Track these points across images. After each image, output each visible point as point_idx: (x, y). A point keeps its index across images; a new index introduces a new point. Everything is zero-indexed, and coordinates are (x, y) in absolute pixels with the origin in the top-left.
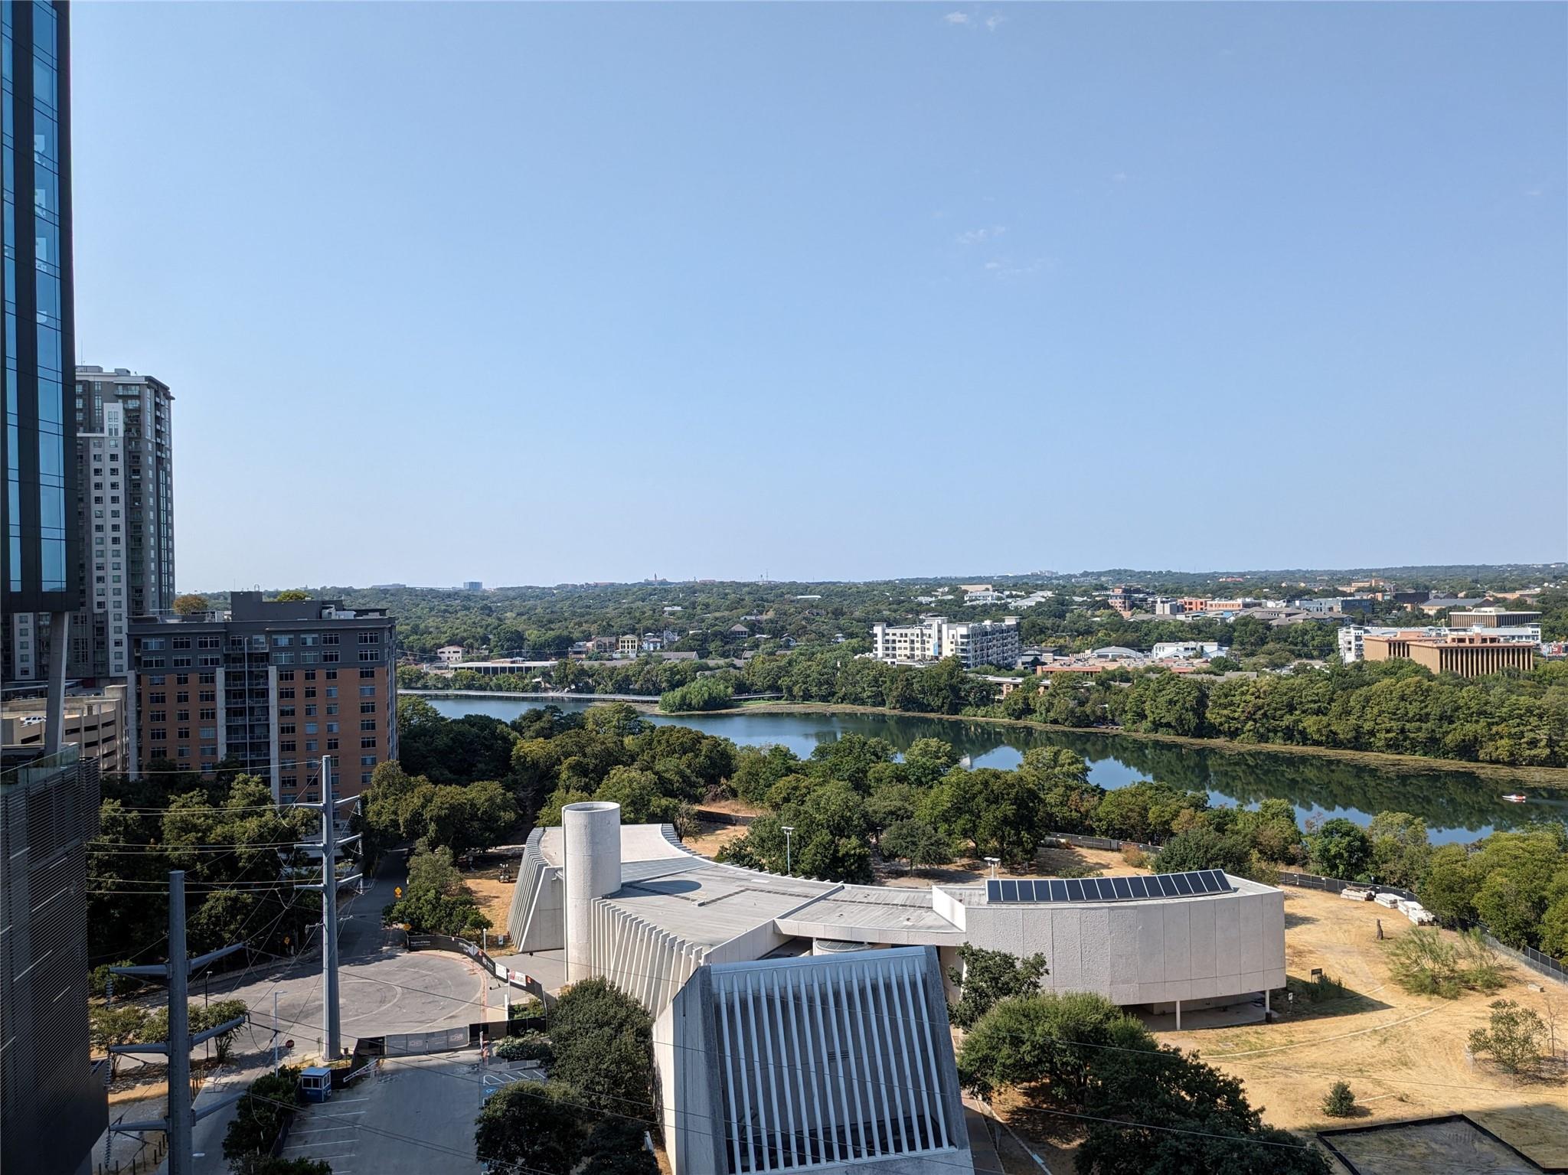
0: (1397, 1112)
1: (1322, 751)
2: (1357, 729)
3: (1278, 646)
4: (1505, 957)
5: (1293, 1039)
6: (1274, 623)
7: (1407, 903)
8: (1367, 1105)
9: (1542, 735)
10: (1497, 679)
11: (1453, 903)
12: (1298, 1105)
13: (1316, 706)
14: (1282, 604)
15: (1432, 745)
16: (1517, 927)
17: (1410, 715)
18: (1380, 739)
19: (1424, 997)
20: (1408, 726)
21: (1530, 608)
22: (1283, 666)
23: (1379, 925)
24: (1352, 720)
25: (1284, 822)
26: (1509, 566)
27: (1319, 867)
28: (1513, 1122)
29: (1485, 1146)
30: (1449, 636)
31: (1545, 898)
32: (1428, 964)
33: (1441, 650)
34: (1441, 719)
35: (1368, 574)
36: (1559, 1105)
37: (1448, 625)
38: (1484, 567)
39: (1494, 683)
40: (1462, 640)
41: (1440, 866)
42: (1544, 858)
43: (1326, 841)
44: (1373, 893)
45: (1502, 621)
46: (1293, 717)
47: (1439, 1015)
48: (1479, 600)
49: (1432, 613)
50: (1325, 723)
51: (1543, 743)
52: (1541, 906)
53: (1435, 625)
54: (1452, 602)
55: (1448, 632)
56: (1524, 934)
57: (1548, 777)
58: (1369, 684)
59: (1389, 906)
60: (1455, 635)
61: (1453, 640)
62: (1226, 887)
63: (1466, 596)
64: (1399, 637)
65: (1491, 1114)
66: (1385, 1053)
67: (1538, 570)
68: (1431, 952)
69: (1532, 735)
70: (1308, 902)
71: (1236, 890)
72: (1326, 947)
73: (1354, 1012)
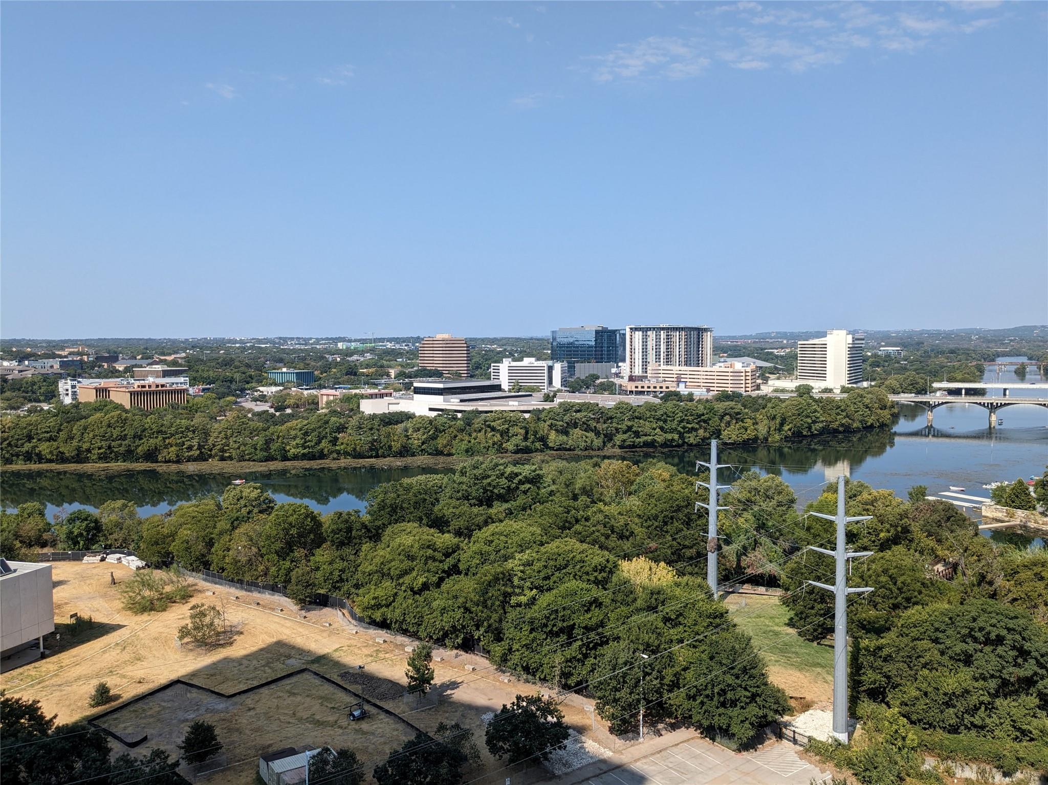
0: (138, 691)
1: (53, 466)
2: (78, 449)
3: (14, 394)
4: (191, 579)
5: (62, 664)
6: (10, 377)
7: (128, 558)
8: (118, 693)
9: (195, 443)
10: (166, 410)
11: (159, 552)
12: (72, 707)
13: (48, 435)
14: (14, 363)
15: (129, 455)
16: (197, 559)
17: (114, 437)
18: (94, 454)
19: (146, 614)
20: (113, 444)
21: (181, 365)
22: (19, 408)
23: (112, 576)
24: (75, 443)
25: (38, 518)
26: (165, 339)
27: (66, 546)
28: (207, 675)
29: (194, 694)
30: (136, 385)
31: (213, 538)
32: (147, 593)
33: (131, 393)
34: (134, 437)
35: (75, 343)
36: (232, 657)
37: (132, 377)
38: (150, 339)
39: (164, 412)
40: (144, 387)
41: (148, 530)
42: (211, 515)
43: (71, 526)
44: (105, 556)
45: (166, 374)
46: (32, 444)
47: (157, 623)
48: (150, 361)
49: (121, 369)
50: (55, 447)
51: (195, 448)
52: (210, 544)
53: (124, 377)
54: (133, 362)
55: (133, 381)
56: (201, 562)
57: (199, 468)
58: (85, 418)
59: (116, 562)
60: (137, 383)
61: (139, 386)
62: (7, 570)
63: (142, 358)
64: (102, 385)
65: (194, 674)
66: (126, 656)
67: (182, 342)
68: (149, 585)
69: (189, 443)
70: (62, 570)
71: (15, 571)
72: (77, 598)
73: (102, 635)
